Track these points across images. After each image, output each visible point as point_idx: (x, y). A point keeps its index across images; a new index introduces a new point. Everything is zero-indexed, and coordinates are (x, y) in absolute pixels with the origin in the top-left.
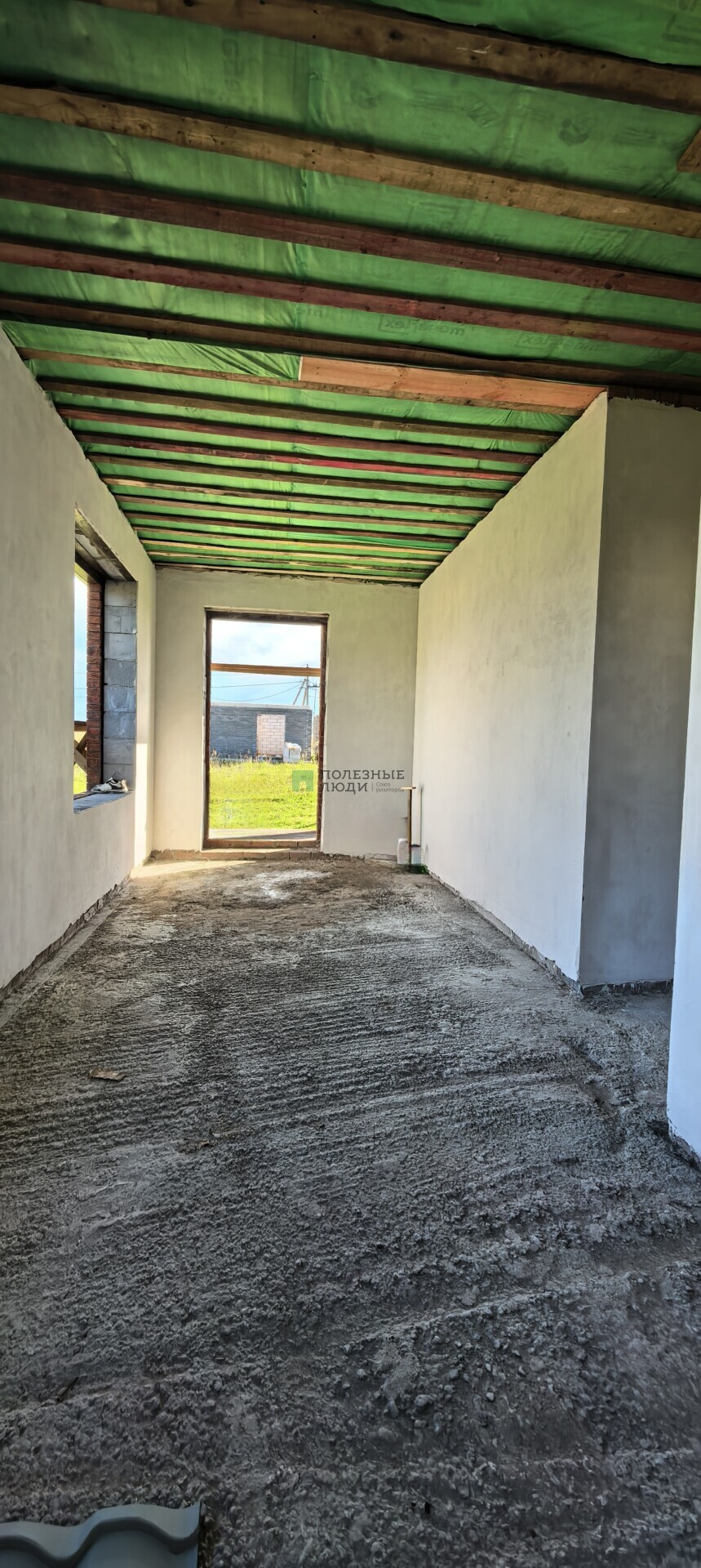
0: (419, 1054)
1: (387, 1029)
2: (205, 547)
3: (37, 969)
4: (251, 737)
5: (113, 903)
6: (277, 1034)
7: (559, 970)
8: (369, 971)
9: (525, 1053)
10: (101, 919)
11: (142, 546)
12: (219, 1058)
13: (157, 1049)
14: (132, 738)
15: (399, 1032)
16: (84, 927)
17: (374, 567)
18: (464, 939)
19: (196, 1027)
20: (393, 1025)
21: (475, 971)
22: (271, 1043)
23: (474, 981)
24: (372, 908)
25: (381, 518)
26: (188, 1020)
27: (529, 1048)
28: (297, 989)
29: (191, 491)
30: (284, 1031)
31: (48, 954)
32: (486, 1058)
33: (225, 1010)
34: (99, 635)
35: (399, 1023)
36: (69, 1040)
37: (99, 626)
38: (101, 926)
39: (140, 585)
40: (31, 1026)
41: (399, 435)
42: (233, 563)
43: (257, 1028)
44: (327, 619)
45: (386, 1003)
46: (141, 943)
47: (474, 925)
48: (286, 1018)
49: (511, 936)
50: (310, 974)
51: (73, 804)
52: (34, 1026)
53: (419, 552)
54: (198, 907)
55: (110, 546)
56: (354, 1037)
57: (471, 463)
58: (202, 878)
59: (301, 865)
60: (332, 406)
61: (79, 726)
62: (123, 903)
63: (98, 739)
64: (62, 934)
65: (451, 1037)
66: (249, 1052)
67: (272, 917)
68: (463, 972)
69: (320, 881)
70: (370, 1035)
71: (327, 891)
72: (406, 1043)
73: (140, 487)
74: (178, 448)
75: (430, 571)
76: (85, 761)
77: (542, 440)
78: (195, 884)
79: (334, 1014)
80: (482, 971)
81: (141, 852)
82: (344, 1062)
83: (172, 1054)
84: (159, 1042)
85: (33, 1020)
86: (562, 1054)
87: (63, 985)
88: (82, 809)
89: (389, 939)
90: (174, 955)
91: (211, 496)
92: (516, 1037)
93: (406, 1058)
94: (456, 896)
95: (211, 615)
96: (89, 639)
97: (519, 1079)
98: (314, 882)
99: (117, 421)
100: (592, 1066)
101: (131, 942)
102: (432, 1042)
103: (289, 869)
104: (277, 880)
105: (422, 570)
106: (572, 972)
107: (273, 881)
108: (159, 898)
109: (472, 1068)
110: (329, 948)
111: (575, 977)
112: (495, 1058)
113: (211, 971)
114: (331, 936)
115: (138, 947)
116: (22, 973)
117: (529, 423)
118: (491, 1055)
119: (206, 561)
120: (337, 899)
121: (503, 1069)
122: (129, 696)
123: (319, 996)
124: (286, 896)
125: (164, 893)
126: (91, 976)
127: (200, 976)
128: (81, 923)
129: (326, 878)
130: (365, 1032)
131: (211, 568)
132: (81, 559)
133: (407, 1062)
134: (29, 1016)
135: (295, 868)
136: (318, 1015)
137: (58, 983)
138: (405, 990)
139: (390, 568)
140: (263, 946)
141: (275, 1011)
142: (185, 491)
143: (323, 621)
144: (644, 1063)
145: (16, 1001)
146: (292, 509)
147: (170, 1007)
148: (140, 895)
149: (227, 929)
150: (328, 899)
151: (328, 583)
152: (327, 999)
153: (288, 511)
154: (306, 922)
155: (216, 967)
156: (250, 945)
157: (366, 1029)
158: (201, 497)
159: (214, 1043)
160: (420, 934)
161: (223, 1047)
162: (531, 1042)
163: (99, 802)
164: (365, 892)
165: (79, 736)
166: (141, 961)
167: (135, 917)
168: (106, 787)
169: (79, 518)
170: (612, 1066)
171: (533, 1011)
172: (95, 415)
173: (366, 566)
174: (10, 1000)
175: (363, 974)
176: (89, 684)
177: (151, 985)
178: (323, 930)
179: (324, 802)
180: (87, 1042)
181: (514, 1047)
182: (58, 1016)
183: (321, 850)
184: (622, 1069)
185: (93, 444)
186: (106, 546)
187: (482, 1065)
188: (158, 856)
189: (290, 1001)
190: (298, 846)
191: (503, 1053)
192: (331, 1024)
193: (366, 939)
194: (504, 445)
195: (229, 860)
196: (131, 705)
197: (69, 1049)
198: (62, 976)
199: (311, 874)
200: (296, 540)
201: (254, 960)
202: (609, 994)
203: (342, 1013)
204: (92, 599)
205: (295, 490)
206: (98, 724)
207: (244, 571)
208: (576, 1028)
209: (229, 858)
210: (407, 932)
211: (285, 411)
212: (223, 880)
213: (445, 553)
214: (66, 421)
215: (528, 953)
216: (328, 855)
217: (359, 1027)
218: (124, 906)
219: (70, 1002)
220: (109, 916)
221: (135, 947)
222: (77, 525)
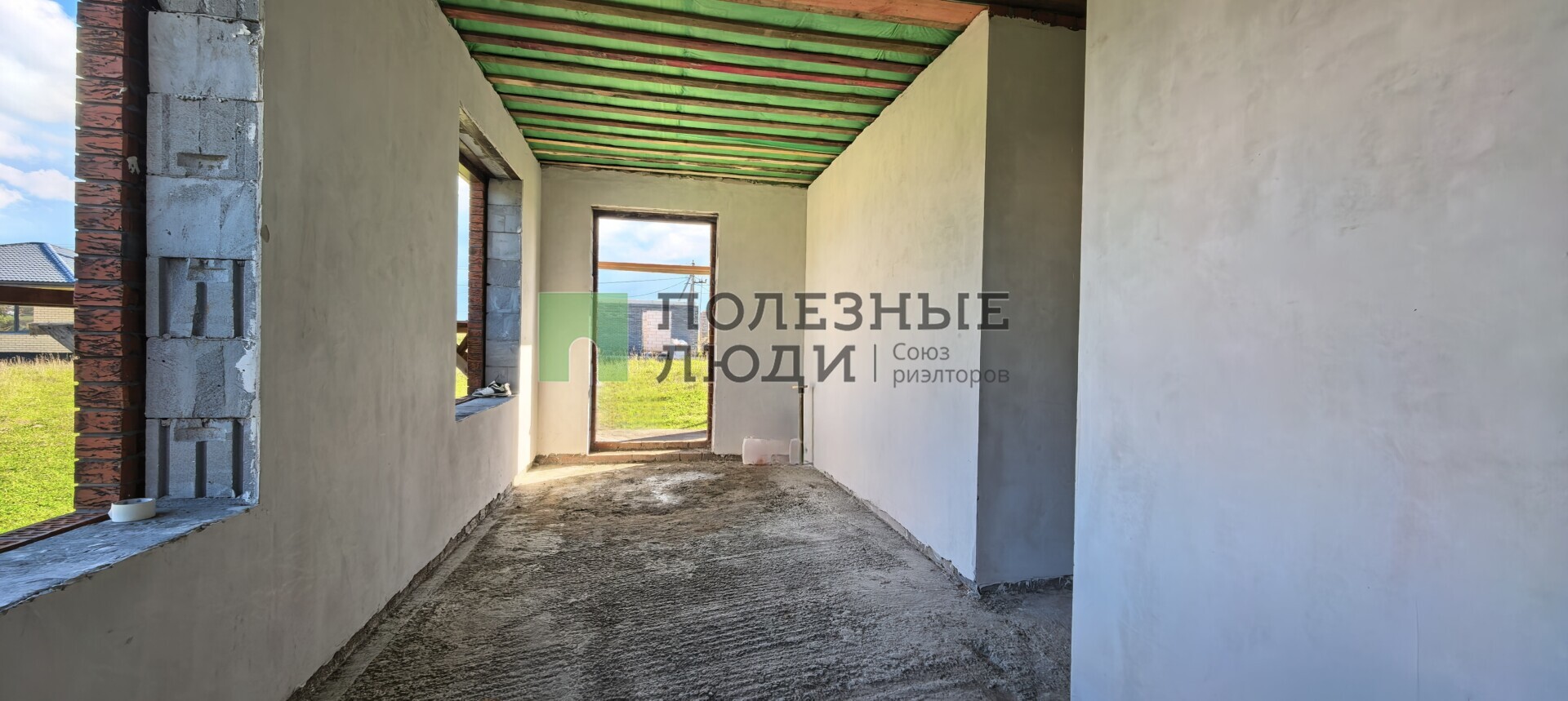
0: (822, 665)
1: (788, 640)
2: (593, 147)
3: (414, 589)
4: (636, 334)
5: (495, 513)
6: (675, 650)
7: (955, 570)
8: (766, 578)
9: (928, 659)
10: (484, 531)
11: (527, 145)
12: (615, 679)
13: (548, 674)
14: (516, 339)
15: (801, 642)
16: (465, 541)
17: (763, 168)
18: (860, 541)
19: (589, 647)
20: (794, 635)
21: (874, 573)
22: (669, 660)
23: (873, 585)
24: (767, 510)
25: (771, 122)
26: (581, 639)
27: (932, 653)
28: (694, 600)
29: (580, 92)
30: (682, 647)
31: (427, 573)
32: (889, 666)
33: (620, 626)
34: (481, 234)
35: (800, 633)
36: (452, 668)
37: (481, 226)
38: (485, 538)
39: (525, 183)
40: (409, 654)
41: (789, 43)
42: (621, 163)
43: (654, 644)
44: (716, 219)
45: (786, 612)
46: (527, 555)
47: (869, 525)
48: (684, 632)
49: (906, 536)
50: (707, 583)
51: (455, 410)
52: (412, 654)
53: (807, 154)
54: (586, 514)
55: (495, 146)
56: (755, 650)
57: (859, 71)
58: (590, 484)
59: (692, 467)
60: (723, 15)
61: (461, 326)
62: (506, 512)
63: (480, 341)
64: (441, 550)
65: (853, 645)
66: (647, 671)
67: (664, 523)
68: (862, 576)
69: (713, 483)
70: (772, 647)
71: (720, 494)
72: (808, 654)
73: (527, 87)
74: (567, 49)
75: (818, 173)
76: (466, 365)
77: (927, 52)
78: (584, 490)
79: (733, 626)
80: (880, 574)
81: (525, 457)
82: (746, 678)
83: (564, 678)
84: (550, 665)
85: (411, 647)
86: (963, 658)
87: (443, 606)
88: (464, 415)
89: (785, 543)
90: (563, 568)
91: (601, 97)
92: (917, 642)
93: (809, 670)
94: (851, 496)
95: (598, 213)
96: (471, 239)
97: (924, 686)
98: (707, 484)
99: (505, 22)
100: (995, 670)
101: (518, 555)
102: (834, 651)
103: (679, 471)
104: (668, 483)
105: (813, 172)
106: (968, 571)
107: (664, 484)
108: (545, 506)
109: (876, 677)
110: (725, 555)
111: (972, 577)
112: (898, 666)
113: (602, 584)
114: (726, 542)
115: (523, 560)
116: (399, 595)
117: (915, 36)
118: (894, 662)
119: (592, 160)
120: (731, 502)
121: (907, 676)
122: (514, 297)
123: (716, 607)
124: (677, 500)
125: (549, 501)
126: (474, 595)
127: (591, 590)
128: (463, 536)
129: (719, 480)
130: (765, 644)
131: (599, 166)
132: (464, 159)
133: (810, 674)
134: (407, 643)
135: (685, 470)
136: (716, 627)
137: (438, 604)
138: (804, 596)
139: (779, 169)
140: (656, 555)
141: (671, 625)
142: (573, 91)
143: (712, 220)
144: (1044, 663)
145: (392, 626)
146: (682, 111)
147: (561, 625)
148: (525, 504)
149: (618, 538)
150: (722, 502)
151: (716, 183)
152: (726, 610)
153: (678, 113)
154: (700, 528)
155: (608, 579)
156: (643, 554)
157: (767, 640)
158: (589, 98)
159: (609, 663)
160: (816, 537)
161: (619, 668)
162: (932, 647)
163: (481, 408)
164: (758, 493)
165: (461, 337)
166: (527, 577)
167: (521, 528)
168: (488, 391)
169: (463, 117)
170: (1014, 669)
171: (932, 614)
172: (481, 16)
173: (755, 167)
174: (385, 626)
175: (760, 582)
176: (470, 284)
177: (539, 602)
178: (718, 536)
179: (714, 402)
180: (472, 669)
181: (916, 653)
182: (439, 641)
183: (712, 451)
184: (1023, 671)
185: (478, 44)
186: (491, 145)
187: (885, 674)
188: (542, 461)
189: (687, 613)
190: (688, 446)
191: (905, 659)
192: (730, 636)
193: (762, 544)
194: (890, 56)
195: (618, 463)
196: (515, 305)
197: (452, 678)
198: (442, 597)
199: (703, 475)
200: (686, 141)
201: (647, 571)
202: (1005, 593)
203: (741, 625)
204: (474, 198)
205: (686, 93)
206: (481, 326)
207: (632, 170)
208: (976, 630)
209: (617, 461)
210: (803, 535)
211: (677, 18)
212: (612, 485)
213: (832, 156)
214: (451, 21)
215: (925, 553)
216: (719, 455)
217: (760, 638)
218: (508, 517)
219: (451, 625)
220: (492, 528)
221: (521, 561)
222: (461, 125)
